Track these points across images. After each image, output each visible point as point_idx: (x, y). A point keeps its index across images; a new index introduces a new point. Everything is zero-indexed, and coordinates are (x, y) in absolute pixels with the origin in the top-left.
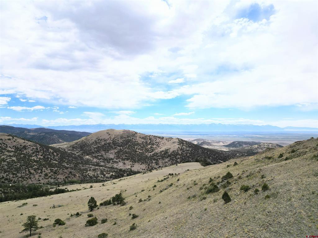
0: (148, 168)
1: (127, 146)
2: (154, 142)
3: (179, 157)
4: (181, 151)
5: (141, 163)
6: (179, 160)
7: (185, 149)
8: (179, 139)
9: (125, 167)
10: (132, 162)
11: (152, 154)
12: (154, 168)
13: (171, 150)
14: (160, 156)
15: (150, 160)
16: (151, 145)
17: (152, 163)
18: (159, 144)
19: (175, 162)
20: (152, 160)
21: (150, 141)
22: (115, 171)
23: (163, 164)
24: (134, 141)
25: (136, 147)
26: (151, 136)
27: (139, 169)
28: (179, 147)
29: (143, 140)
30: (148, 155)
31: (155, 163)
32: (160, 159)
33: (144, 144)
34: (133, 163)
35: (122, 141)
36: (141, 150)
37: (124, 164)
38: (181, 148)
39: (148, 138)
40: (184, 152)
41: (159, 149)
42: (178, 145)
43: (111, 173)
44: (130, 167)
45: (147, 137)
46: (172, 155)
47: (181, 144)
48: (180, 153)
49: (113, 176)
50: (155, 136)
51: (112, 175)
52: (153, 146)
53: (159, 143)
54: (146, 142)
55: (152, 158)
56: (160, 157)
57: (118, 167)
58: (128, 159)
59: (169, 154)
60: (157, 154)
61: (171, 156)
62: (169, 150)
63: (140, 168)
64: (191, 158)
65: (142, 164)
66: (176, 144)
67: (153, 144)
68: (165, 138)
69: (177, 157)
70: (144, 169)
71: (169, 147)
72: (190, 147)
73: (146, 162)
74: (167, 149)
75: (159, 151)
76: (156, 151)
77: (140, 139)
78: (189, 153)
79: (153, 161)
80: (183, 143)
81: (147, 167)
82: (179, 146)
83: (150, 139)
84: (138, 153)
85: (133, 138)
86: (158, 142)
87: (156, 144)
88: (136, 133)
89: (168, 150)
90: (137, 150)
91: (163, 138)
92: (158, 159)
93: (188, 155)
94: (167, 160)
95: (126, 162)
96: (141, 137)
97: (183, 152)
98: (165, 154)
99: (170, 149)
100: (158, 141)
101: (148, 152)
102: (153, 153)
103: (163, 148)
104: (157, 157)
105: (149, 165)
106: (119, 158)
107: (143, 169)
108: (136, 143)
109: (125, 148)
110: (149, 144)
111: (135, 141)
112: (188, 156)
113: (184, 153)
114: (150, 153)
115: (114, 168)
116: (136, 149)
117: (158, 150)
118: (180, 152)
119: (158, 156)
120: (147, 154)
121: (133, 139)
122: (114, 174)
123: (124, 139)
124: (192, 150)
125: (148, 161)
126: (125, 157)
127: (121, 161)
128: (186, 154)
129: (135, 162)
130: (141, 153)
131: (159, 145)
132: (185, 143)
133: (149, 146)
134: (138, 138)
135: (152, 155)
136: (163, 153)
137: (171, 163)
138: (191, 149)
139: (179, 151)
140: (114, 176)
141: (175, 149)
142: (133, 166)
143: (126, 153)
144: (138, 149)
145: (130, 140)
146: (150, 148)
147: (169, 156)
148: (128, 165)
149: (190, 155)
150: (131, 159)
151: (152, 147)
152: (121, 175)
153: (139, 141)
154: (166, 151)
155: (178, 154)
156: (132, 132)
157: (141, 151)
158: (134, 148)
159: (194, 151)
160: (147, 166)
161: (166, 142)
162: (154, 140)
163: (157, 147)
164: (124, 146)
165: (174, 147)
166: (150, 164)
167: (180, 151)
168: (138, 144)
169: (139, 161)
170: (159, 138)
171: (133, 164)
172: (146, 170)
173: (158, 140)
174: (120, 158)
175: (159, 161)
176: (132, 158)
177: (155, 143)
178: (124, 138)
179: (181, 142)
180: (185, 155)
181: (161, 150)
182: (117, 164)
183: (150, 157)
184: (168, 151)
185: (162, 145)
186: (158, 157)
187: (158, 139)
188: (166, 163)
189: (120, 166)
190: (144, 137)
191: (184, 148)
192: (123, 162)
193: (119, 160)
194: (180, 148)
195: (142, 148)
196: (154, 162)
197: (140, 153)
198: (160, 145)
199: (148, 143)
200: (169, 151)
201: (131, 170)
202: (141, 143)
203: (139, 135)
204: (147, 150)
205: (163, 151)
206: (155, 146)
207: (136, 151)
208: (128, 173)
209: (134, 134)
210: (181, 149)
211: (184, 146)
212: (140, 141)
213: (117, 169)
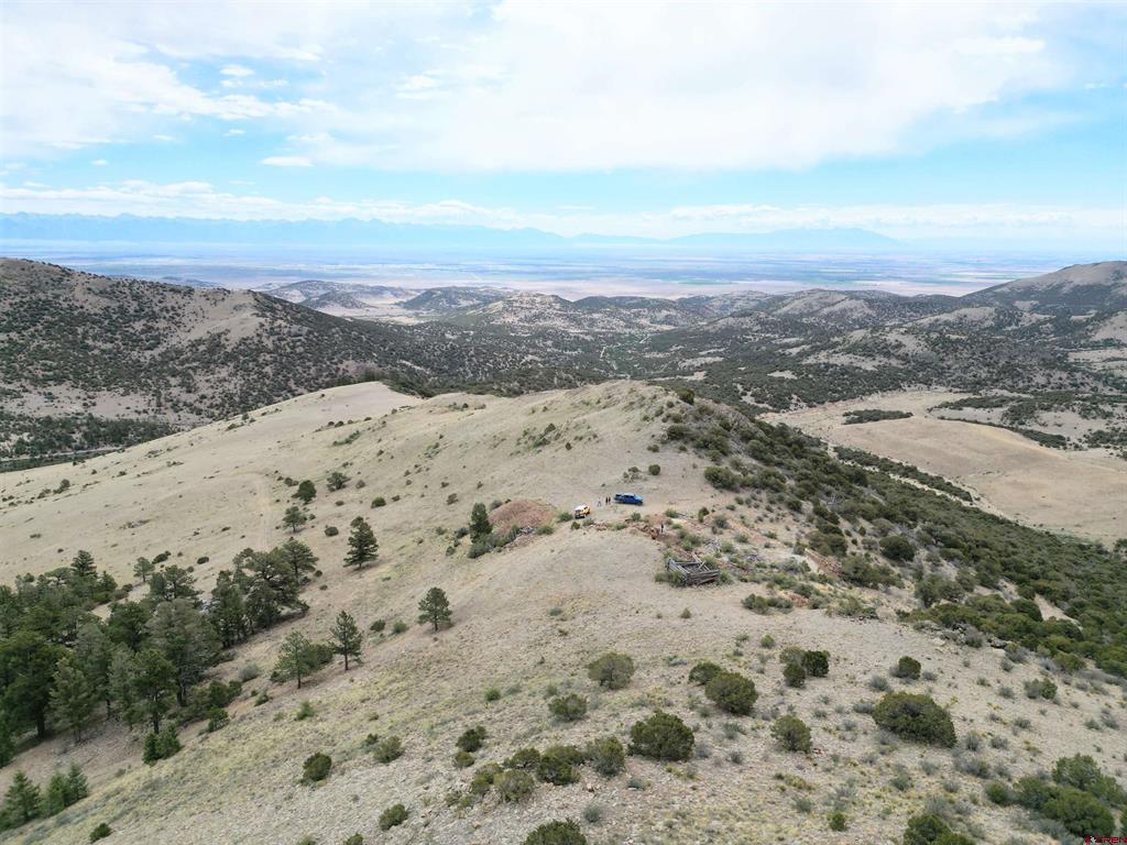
0: (159, 405)
1: (40, 327)
2: (156, 309)
3: (268, 357)
4: (272, 338)
5: (122, 390)
6: (268, 369)
7: (286, 330)
8: (255, 293)
9: (62, 411)
10: (83, 387)
11: (156, 352)
12: (181, 405)
13: (234, 338)
14: (194, 360)
15: (154, 378)
16: (143, 322)
17: (168, 385)
18: (178, 315)
19: (255, 377)
20: (164, 378)
21: (135, 304)
22: (23, 429)
23: (212, 387)
24: (65, 305)
25: (80, 330)
26: (136, 285)
27: (122, 410)
28: (262, 325)
29: (104, 302)
30: (142, 360)
31: (181, 385)
32: (194, 369)
33: (114, 317)
34: (91, 394)
35: (8, 308)
36: (105, 342)
37: (50, 397)
38: (272, 329)
39: (127, 291)
40: (285, 339)
41: (183, 335)
42: (258, 315)
43: (14, 438)
44: (78, 407)
45: (121, 288)
46: (242, 353)
47: (268, 314)
48: (271, 346)
49: (28, 444)
50: (154, 286)
51: (21, 441)
52: (157, 326)
53: (180, 311)
54: (122, 310)
55: (160, 369)
56: (195, 364)
57: (26, 411)
58: (59, 380)
59: (229, 350)
60: (179, 352)
61: (236, 358)
62: (223, 337)
63: (124, 407)
64: (309, 361)
65: (126, 394)
66: (247, 314)
67: (154, 317)
68: (197, 293)
69: (261, 360)
70: (145, 411)
71: (222, 325)
72: (299, 321)
73: (142, 386)
74: (215, 332)
75: (185, 343)
76: (174, 341)
77: (92, 298)
78: (303, 345)
79: (169, 378)
80: (273, 310)
81: (154, 403)
82: (262, 320)
83: (136, 297)
84: (96, 352)
85: (56, 291)
86: (173, 308)
87: (167, 316)
88: (67, 273)
89: (219, 336)
90: (90, 342)
91: (190, 291)
92: (191, 372)
93: (300, 350)
94: (224, 373)
95: (54, 389)
96: (93, 287)
97: (279, 340)
98: (213, 352)
99: (229, 331)
100: (173, 303)
101: (137, 349)
102: (161, 349)
103: (200, 332)
104: (182, 363)
105: (157, 394)
106: (19, 377)
107: (141, 409)
108: (76, 313)
109: (33, 336)
110: (137, 317)
111: (70, 308)
112: (300, 354)
113: (283, 343)
114: (150, 352)
115: (12, 418)
116: (84, 338)
117: (181, 339)
118: (269, 343)
119: (187, 360)
120: (135, 353)
121: (57, 297)
122: (26, 439)
123: (17, 300)
124: (310, 332)
125: (149, 381)
126: (45, 370)
127: (31, 388)
128: (293, 348)
129: (96, 387)
130: (110, 351)
131: (177, 319)
132: (280, 308)
133: (139, 326)
134: (79, 293)
135: (159, 359)
136: (202, 348)
137: (243, 382)
138: (306, 329)
139: (264, 339)
140: (33, 444)
141: (250, 333)
142: (94, 404)
143: (45, 355)
144: (94, 339)
145: (46, 302)
146: (143, 332)
147: (229, 357)
148: (67, 402)
149: (306, 351)
150: (71, 377)
151: (151, 328)
152: (59, 439)
153: (87, 306)
154: (215, 343)
155: (261, 349)
156: (49, 269)
157: (109, 346)
158: (74, 333)
159: (316, 334)
160: (149, 397)
161: (207, 306)
162: (156, 300)
163: (173, 327)
164: (24, 329)
165: (243, 325)
166: (163, 392)
167: (268, 338)
168: (85, 318)
169: (109, 383)
170: (172, 290)
171: (89, 397)
172: (152, 414)
173: (171, 300)
174: (22, 375)
175: (195, 377)
176: (77, 375)
177: (161, 310)
178: (16, 294)
179: (267, 304)
180: (289, 350)
181: (194, 336)
182: (18, 401)
183: (151, 365)
184: (223, 342)
185: (193, 317)
186: (187, 365)
187: (169, 295)
188: (226, 384)
189: (34, 405)
190: (108, 289)
191: (280, 326)
192: (40, 389)
193: (18, 384)
194: (267, 327)
195: (109, 335)
196: (173, 381)
197: (103, 351)
198: (184, 320)
199: (132, 312)
200: (227, 340)
201: (91, 417)
202: (101, 312)
203: (82, 279)
204: (134, 341)
205: (200, 341)
206: (162, 324)
207: (87, 347)
208: (84, 428)
209: (56, 277)
210: (272, 332)
211: (279, 322)
212: (94, 305)
213: (31, 420)
